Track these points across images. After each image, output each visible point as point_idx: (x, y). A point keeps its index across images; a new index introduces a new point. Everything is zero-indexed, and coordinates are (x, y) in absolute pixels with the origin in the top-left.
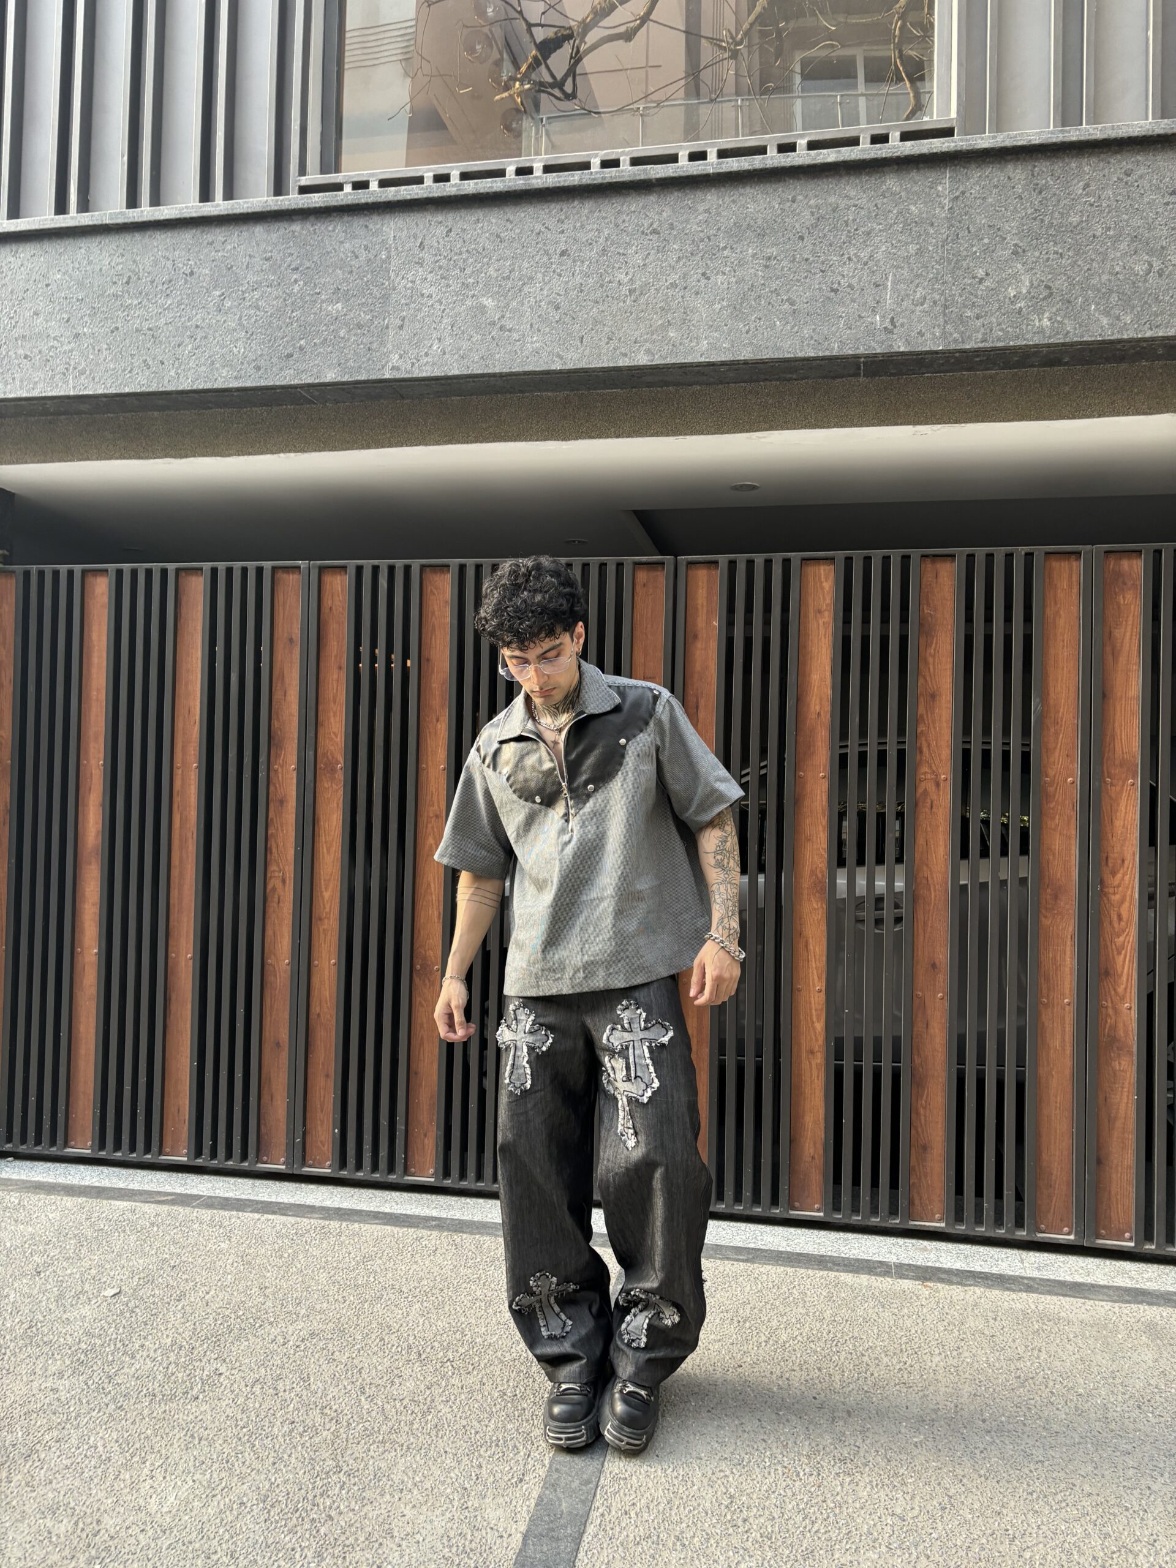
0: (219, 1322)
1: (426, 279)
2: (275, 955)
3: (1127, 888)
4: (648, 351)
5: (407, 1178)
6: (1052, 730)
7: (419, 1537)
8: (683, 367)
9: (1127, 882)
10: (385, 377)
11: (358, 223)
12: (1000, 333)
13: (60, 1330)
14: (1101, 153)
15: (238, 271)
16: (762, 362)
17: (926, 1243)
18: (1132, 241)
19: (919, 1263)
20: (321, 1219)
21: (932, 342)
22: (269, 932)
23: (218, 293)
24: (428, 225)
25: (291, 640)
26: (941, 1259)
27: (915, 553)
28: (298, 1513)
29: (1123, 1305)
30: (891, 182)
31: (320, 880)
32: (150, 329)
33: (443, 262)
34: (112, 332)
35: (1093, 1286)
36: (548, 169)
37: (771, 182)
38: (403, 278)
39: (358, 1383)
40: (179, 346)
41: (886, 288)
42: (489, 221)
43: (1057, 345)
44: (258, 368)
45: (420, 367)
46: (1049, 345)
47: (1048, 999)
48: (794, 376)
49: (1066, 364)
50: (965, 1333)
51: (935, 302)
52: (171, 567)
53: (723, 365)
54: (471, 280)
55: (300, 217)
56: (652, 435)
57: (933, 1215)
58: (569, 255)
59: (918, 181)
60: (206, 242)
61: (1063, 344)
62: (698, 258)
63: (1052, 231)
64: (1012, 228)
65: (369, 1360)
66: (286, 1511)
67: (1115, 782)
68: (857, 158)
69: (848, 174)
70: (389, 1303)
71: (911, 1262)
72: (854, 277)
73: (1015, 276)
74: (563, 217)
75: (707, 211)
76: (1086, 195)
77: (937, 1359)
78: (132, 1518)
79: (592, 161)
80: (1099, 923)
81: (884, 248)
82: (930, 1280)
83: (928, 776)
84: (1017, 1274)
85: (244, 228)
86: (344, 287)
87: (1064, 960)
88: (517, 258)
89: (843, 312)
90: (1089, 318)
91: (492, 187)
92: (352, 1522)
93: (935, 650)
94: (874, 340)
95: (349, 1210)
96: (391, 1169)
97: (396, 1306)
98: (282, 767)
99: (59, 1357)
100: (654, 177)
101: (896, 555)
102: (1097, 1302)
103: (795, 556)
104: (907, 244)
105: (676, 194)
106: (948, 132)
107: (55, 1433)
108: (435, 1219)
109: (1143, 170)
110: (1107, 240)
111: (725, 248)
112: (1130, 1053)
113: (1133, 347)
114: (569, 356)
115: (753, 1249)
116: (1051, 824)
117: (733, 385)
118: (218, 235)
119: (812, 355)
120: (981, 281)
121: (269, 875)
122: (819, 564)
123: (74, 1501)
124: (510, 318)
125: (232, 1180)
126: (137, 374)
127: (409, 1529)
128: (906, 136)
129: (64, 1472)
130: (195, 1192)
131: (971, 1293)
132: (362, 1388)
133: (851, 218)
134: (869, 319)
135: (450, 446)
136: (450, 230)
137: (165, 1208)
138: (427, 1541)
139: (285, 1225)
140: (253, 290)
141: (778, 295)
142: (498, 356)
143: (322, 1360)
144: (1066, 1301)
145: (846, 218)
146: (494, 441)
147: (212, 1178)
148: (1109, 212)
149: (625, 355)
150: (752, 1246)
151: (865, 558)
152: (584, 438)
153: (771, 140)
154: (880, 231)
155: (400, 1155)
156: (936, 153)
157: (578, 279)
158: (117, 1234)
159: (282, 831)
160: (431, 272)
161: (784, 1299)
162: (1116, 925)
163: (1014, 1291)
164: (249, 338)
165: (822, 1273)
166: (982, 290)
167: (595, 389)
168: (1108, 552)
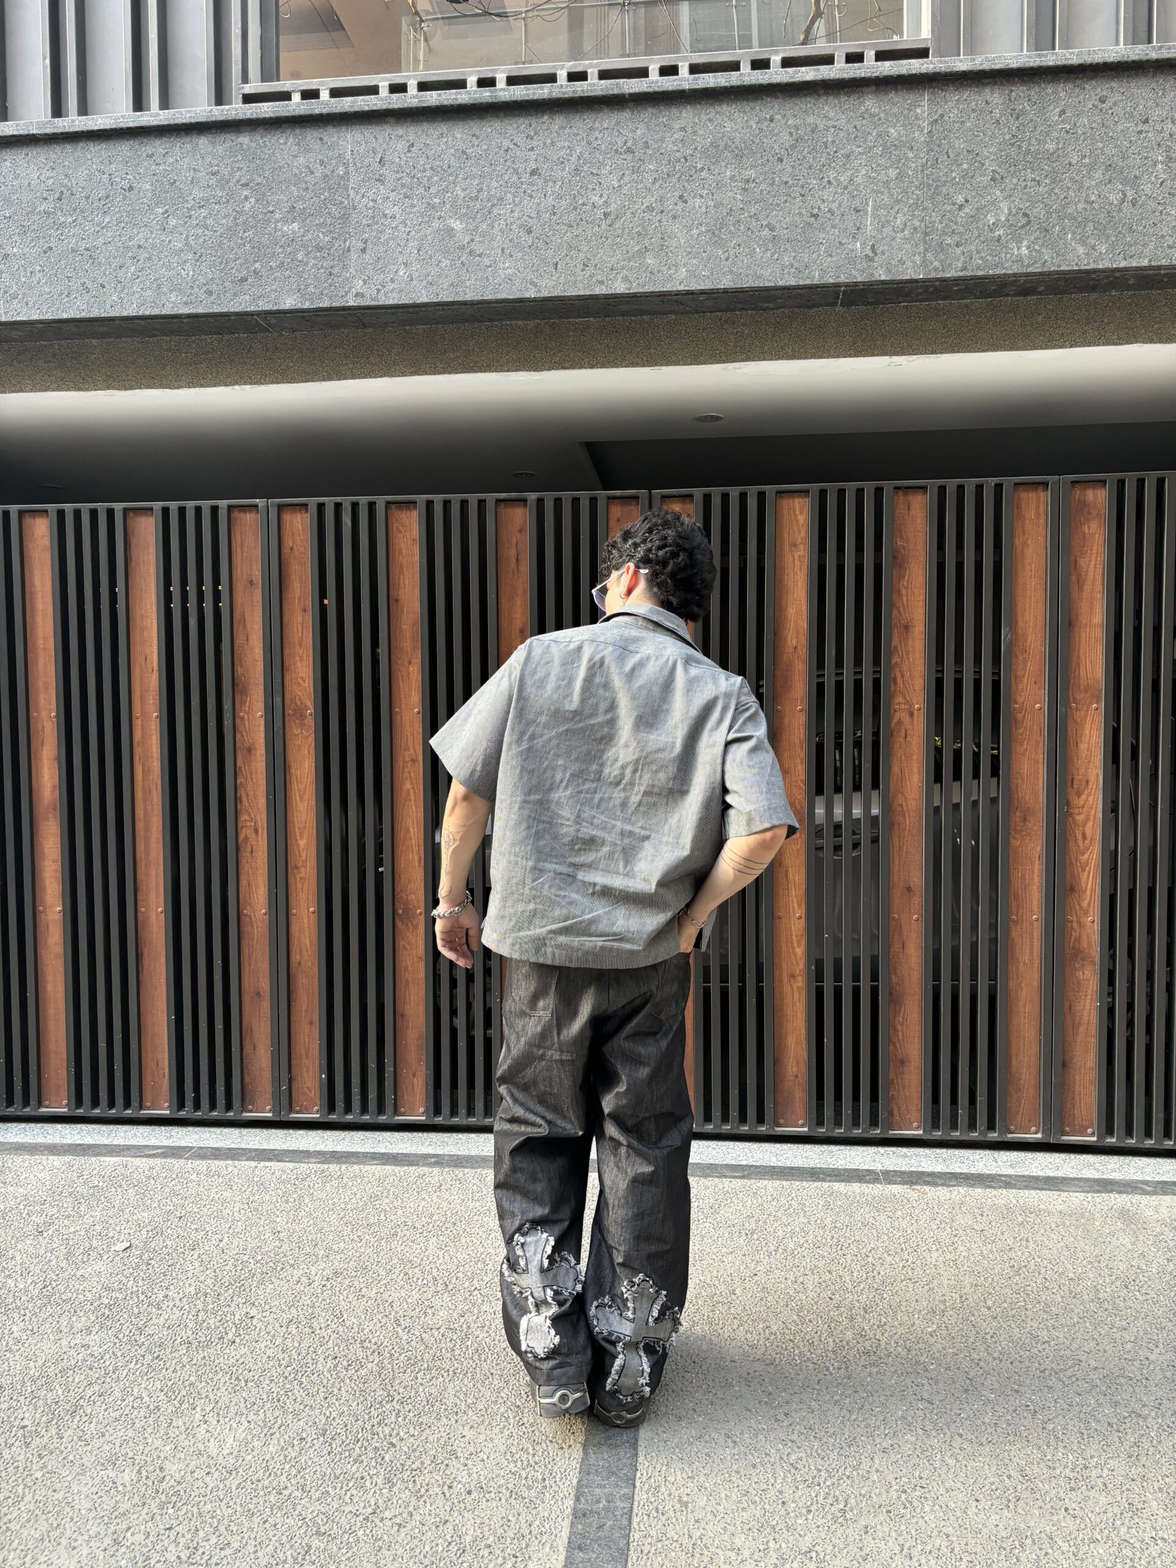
0: (240, 1268)
1: (388, 198)
2: (250, 904)
3: (1091, 808)
4: (626, 279)
5: (397, 1118)
6: (1021, 658)
7: (481, 1455)
8: (662, 296)
9: (1091, 803)
10: (349, 304)
11: (311, 136)
12: (980, 262)
13: (77, 1287)
14: (1077, 78)
15: (182, 186)
16: (742, 291)
17: (904, 1150)
18: (1107, 170)
19: (903, 1169)
20: (319, 1163)
21: (912, 269)
22: (243, 883)
23: (161, 210)
24: (388, 139)
25: (251, 583)
26: (922, 1164)
27: (888, 485)
28: (360, 1443)
29: (1096, 1195)
30: (870, 103)
31: (294, 827)
32: (87, 249)
33: (406, 180)
34: (45, 252)
35: (1064, 1179)
36: (512, 81)
37: (748, 100)
38: (363, 197)
39: (392, 1316)
40: (121, 267)
41: (866, 213)
42: (453, 136)
43: (1035, 274)
44: (210, 293)
45: (386, 294)
46: (1027, 275)
47: (1017, 916)
48: (771, 306)
49: (1040, 293)
50: (956, 1230)
51: (915, 229)
52: (119, 507)
53: (702, 293)
54: (437, 200)
55: (249, 128)
56: (627, 366)
57: (912, 1123)
58: (540, 175)
59: (898, 102)
60: (144, 155)
61: (1041, 274)
62: (674, 180)
63: (1029, 158)
64: (991, 153)
65: (398, 1294)
66: (348, 1442)
67: (1080, 707)
68: (836, 77)
69: (827, 93)
70: (405, 1239)
71: (896, 1169)
72: (834, 201)
73: (993, 203)
74: (532, 134)
75: (683, 129)
76: (1062, 122)
77: (935, 1255)
78: (194, 1462)
79: (558, 73)
80: (1066, 842)
81: (864, 172)
82: (916, 1183)
83: (903, 706)
84: (994, 1172)
85: (188, 139)
86: (300, 205)
87: (1033, 879)
88: (484, 178)
89: (823, 239)
90: (1066, 247)
91: (456, 99)
92: (415, 1447)
93: (908, 582)
94: (854, 268)
95: (345, 1152)
96: (381, 1110)
97: (413, 1241)
98: (248, 713)
99: (82, 1314)
100: (627, 91)
101: (869, 487)
102: (1071, 1194)
103: (770, 489)
104: (887, 168)
105: (650, 110)
106: (922, 53)
107: (97, 1388)
108: (434, 1156)
109: (1117, 97)
110: (1082, 169)
111: (702, 169)
112: (1093, 963)
113: (1107, 277)
114: (543, 283)
115: (746, 1166)
116: (1020, 749)
117: (709, 314)
118: (157, 146)
119: (793, 283)
120: (961, 207)
121: (240, 825)
122: (794, 497)
123: (132, 1451)
124: (480, 242)
125: (218, 1130)
126: (76, 298)
127: (472, 1449)
128: (881, 56)
129: (115, 1424)
130: (183, 1144)
131: (956, 1193)
132: (397, 1320)
133: (830, 139)
134: (850, 247)
135: (416, 378)
136: (412, 145)
137: (158, 1161)
138: (491, 1458)
139: (284, 1171)
140: (200, 207)
141: (758, 220)
142: (468, 283)
143: (351, 1297)
144: (1044, 1195)
145: (825, 140)
146: (463, 372)
147: (197, 1129)
148: (1085, 140)
149: (602, 282)
150: (744, 1163)
151: (840, 490)
152: (558, 369)
153: (744, 57)
154: (860, 154)
155: (389, 1097)
156: (915, 74)
157: (550, 201)
158: (113, 1190)
159: (252, 779)
160: (393, 191)
161: (786, 1211)
162: (1080, 842)
163: (994, 1188)
164: (198, 260)
165: (816, 1184)
166: (962, 217)
167: (569, 317)
168: (1074, 482)
